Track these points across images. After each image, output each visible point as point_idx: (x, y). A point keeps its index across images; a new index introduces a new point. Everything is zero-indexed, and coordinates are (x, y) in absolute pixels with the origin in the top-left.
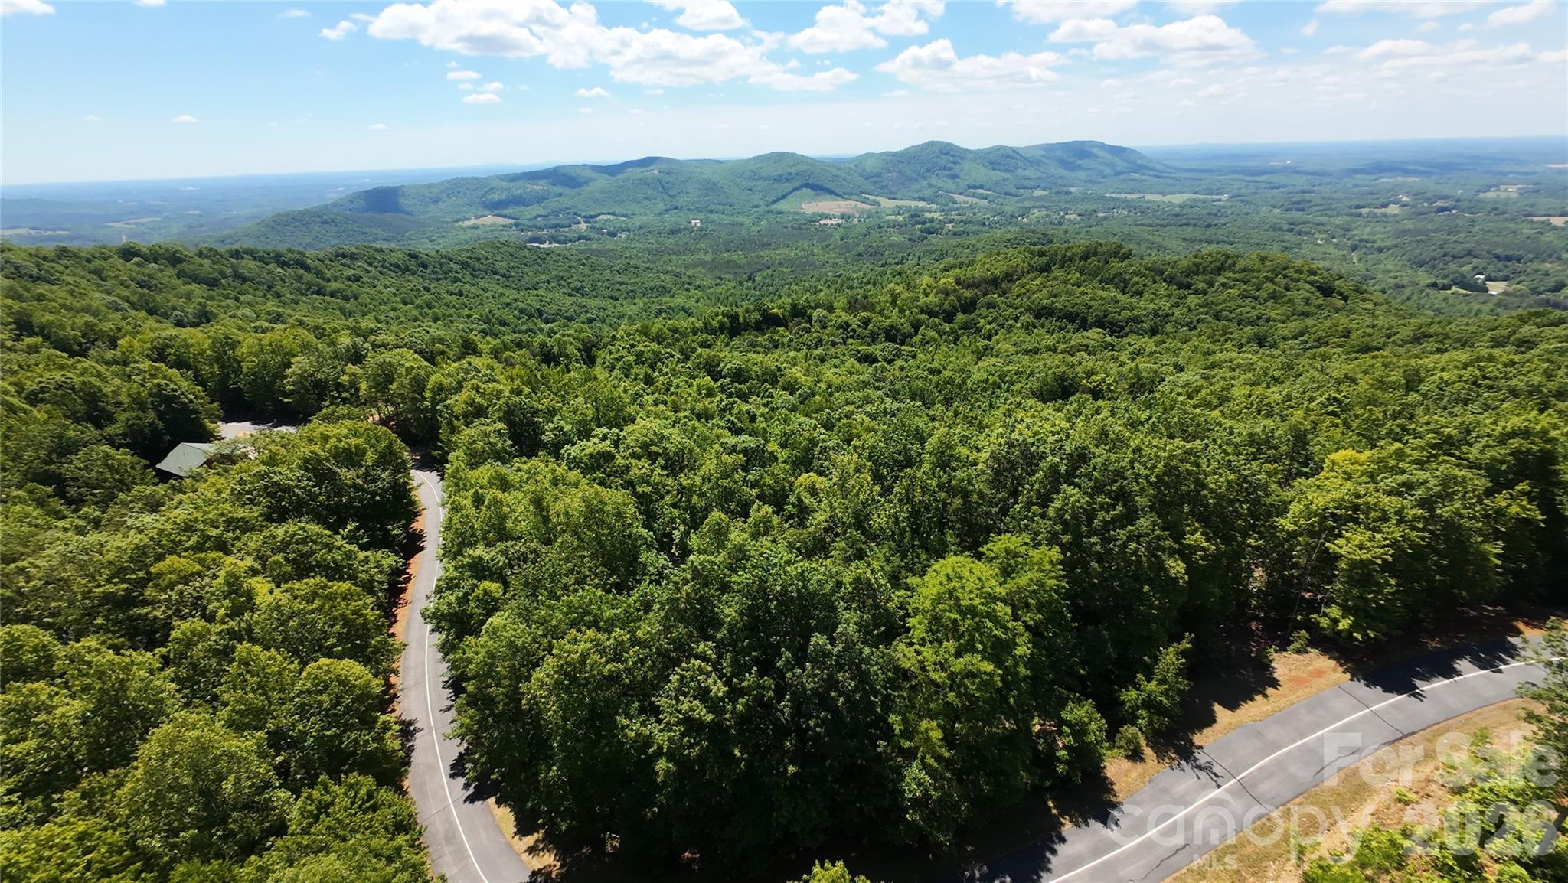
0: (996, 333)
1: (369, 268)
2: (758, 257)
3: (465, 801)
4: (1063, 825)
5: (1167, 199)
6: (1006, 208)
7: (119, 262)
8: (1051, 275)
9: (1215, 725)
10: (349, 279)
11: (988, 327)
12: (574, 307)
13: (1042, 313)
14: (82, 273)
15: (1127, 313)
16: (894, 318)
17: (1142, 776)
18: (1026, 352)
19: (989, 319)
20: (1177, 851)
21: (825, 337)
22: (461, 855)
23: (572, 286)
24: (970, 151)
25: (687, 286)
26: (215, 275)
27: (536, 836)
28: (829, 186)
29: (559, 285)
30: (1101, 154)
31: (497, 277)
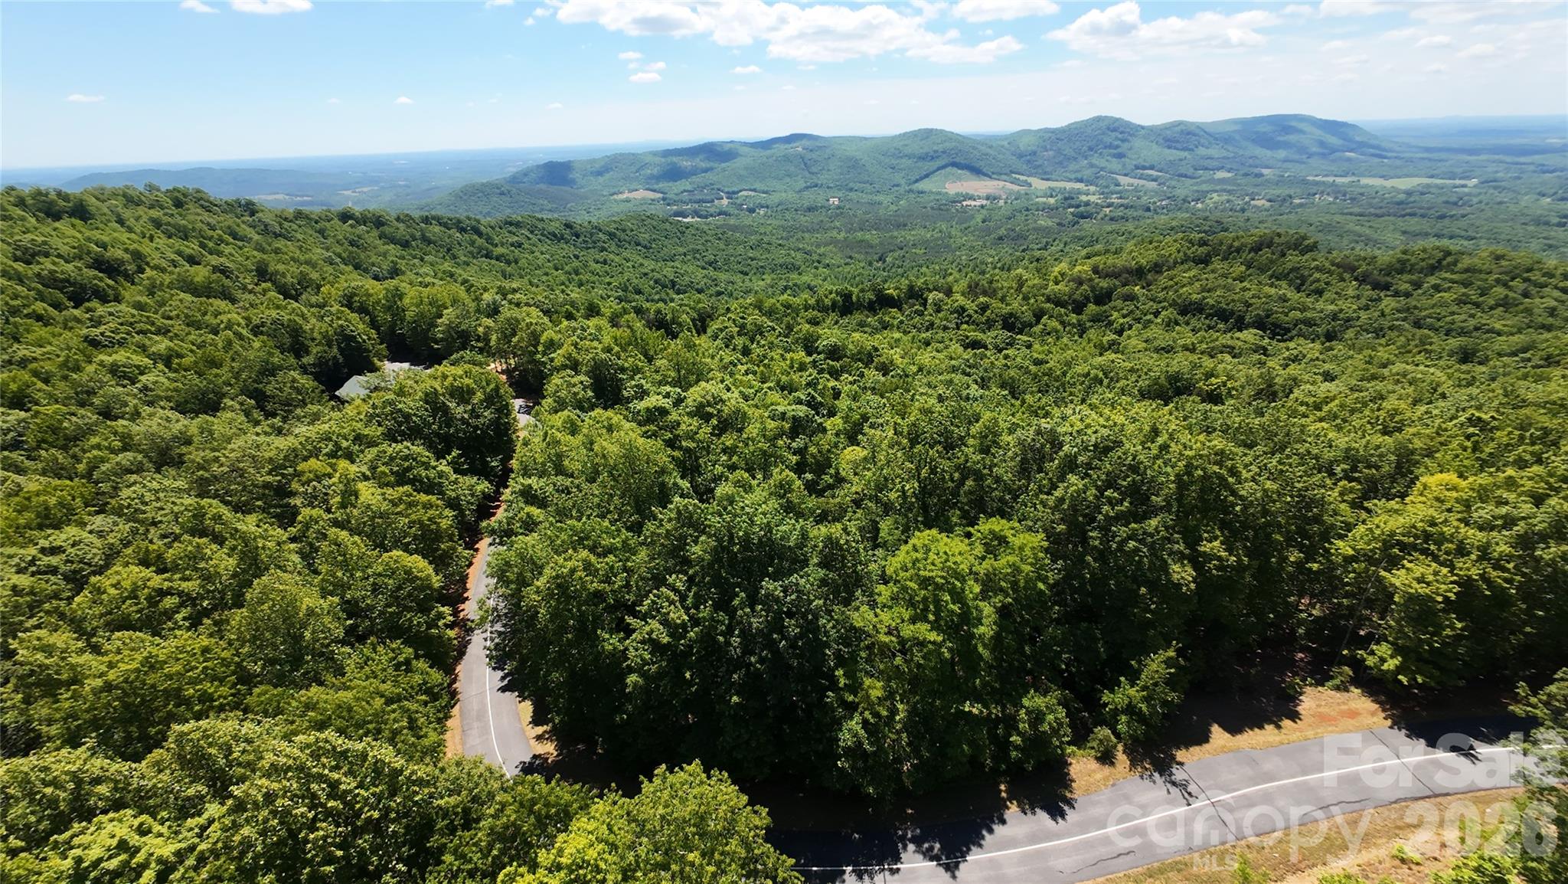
0: (1130, 327)
1: (530, 236)
2: (892, 237)
3: (499, 690)
4: (1008, 808)
6: (1178, 192)
7: (336, 222)
8: (1210, 268)
9: (1206, 746)
10: (512, 245)
11: (1121, 321)
12: (705, 280)
13: (1188, 309)
14: (311, 232)
15: (1297, 314)
16: (1016, 305)
17: (1106, 779)
18: (1157, 350)
19: (1125, 312)
20: (1119, 855)
21: (937, 321)
22: (485, 730)
24: (1143, 128)
25: (816, 264)
26: (408, 237)
27: (545, 727)
28: (978, 166)
29: (695, 258)
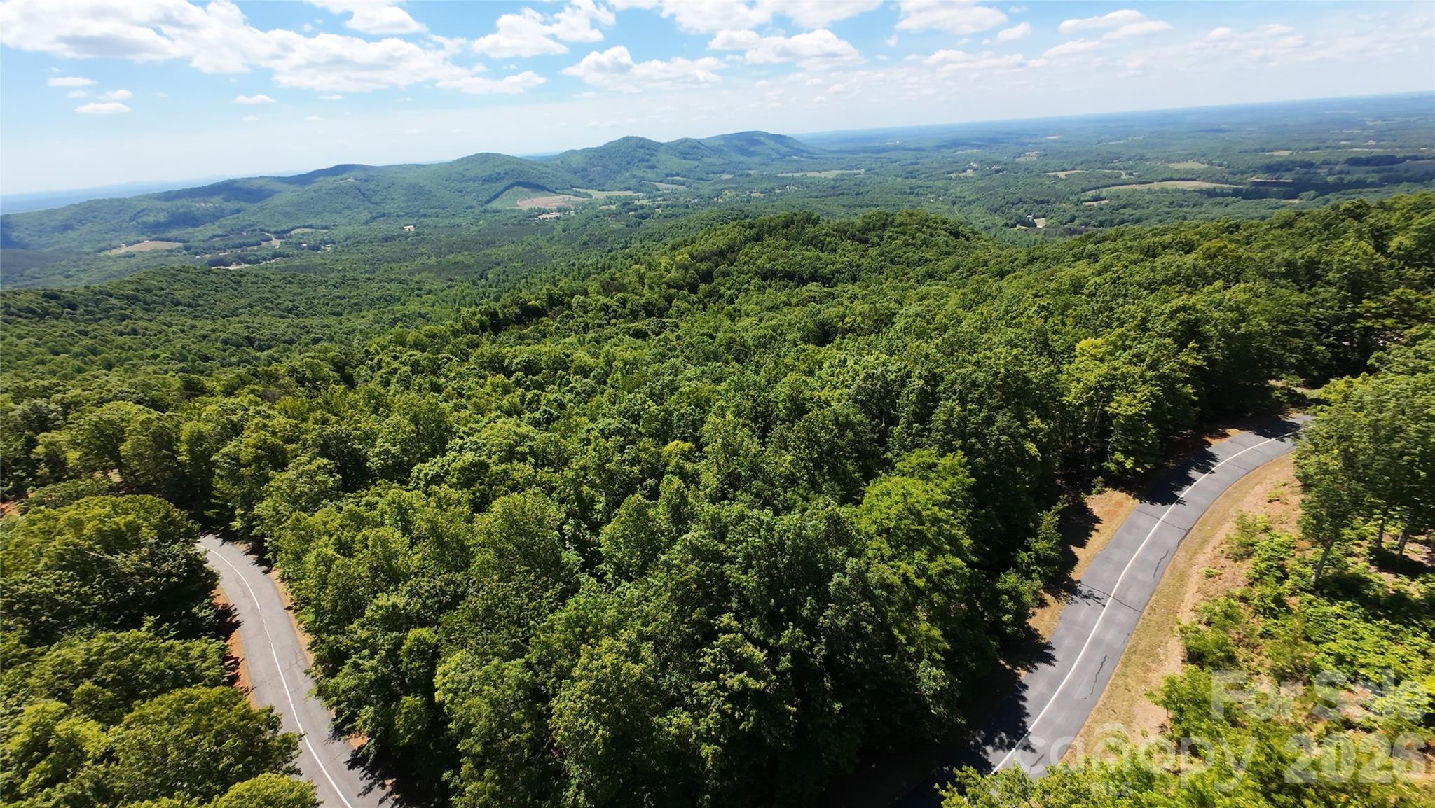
0: (737, 297)
2: (485, 255)
4: (1020, 675)
5: (823, 175)
6: (702, 192)
8: (765, 243)
9: (1080, 563)
11: (729, 293)
12: (292, 329)
13: (767, 276)
15: (830, 267)
16: (647, 295)
17: (1052, 617)
20: (1103, 663)
21: (590, 321)
23: (282, 306)
24: (662, 144)
25: (416, 292)
28: (540, 183)
29: (266, 308)
30: (767, 141)
31: (180, 308)
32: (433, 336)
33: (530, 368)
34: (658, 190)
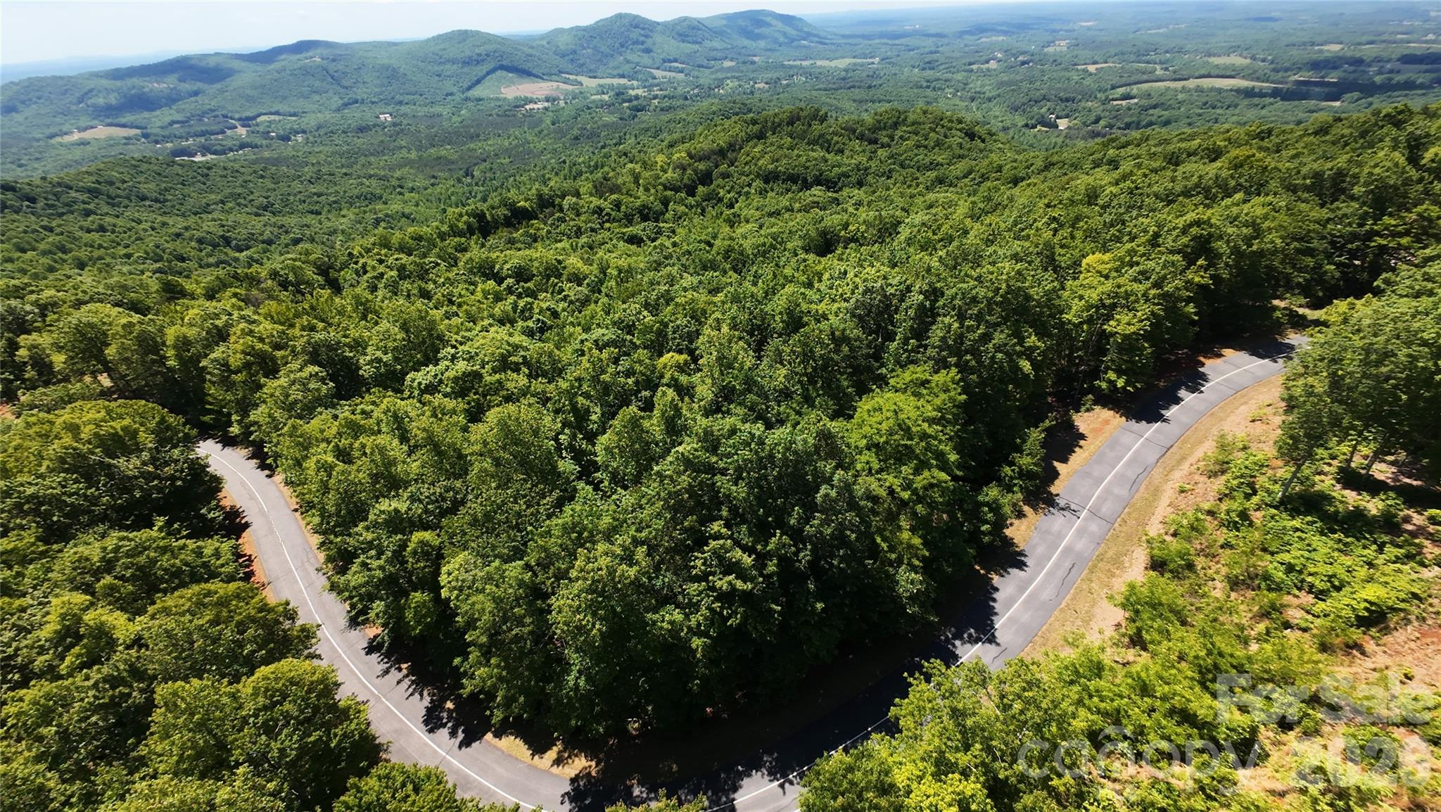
0: (737, 201)
2: (470, 150)
3: (460, 747)
4: (992, 579)
5: (834, 64)
6: (701, 81)
9: (1060, 477)
16: (642, 197)
17: (1029, 527)
19: (727, 188)
20: (1071, 569)
21: (582, 225)
24: (658, 24)
28: (526, 68)
29: (239, 205)
30: (774, 22)
31: (147, 203)
32: (419, 238)
33: (521, 274)
34: (654, 78)
